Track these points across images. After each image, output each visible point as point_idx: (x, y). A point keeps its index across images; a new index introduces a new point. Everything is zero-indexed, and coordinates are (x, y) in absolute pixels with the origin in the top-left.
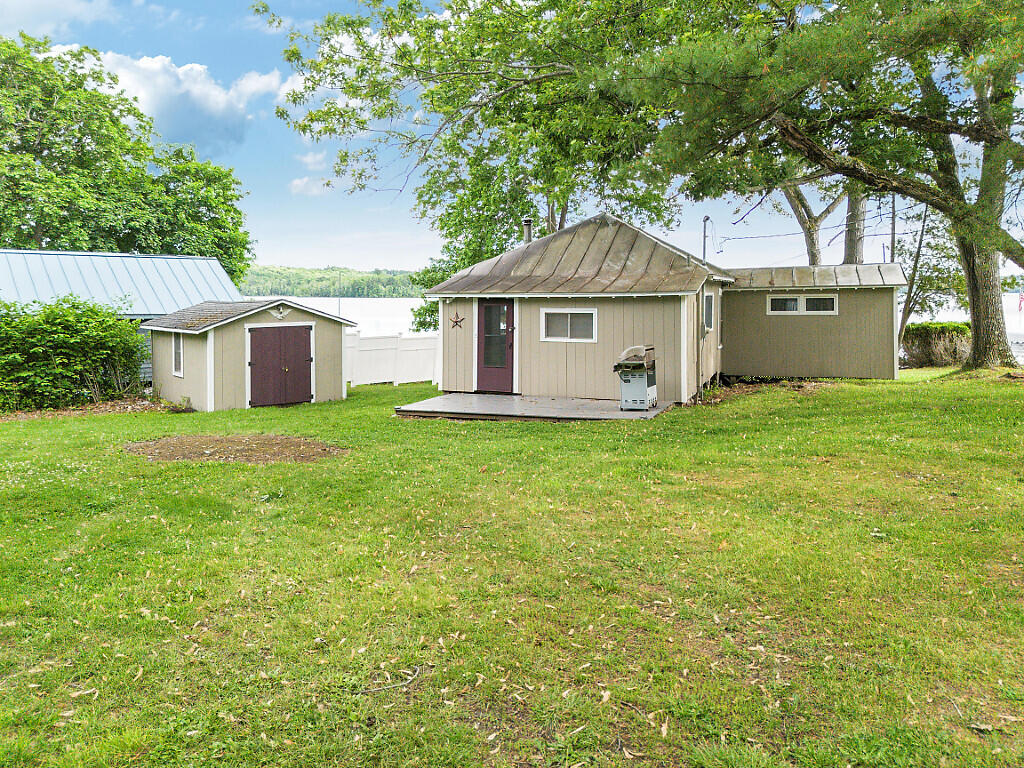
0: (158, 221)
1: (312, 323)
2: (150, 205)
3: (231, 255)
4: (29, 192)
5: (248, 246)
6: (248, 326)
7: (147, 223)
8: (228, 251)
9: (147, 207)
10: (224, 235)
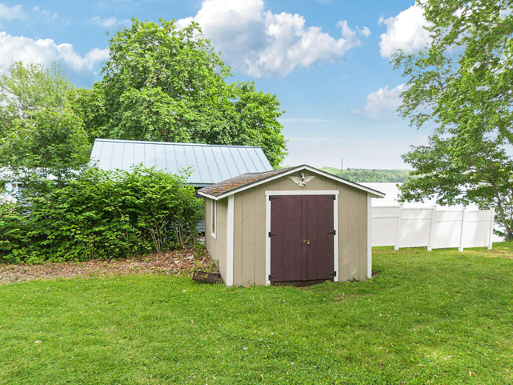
0: (231, 128)
1: (336, 192)
2: (226, 118)
3: (273, 150)
4: (158, 110)
5: (283, 144)
6: (269, 193)
7: (224, 129)
8: (271, 147)
9: (224, 119)
10: (269, 137)
